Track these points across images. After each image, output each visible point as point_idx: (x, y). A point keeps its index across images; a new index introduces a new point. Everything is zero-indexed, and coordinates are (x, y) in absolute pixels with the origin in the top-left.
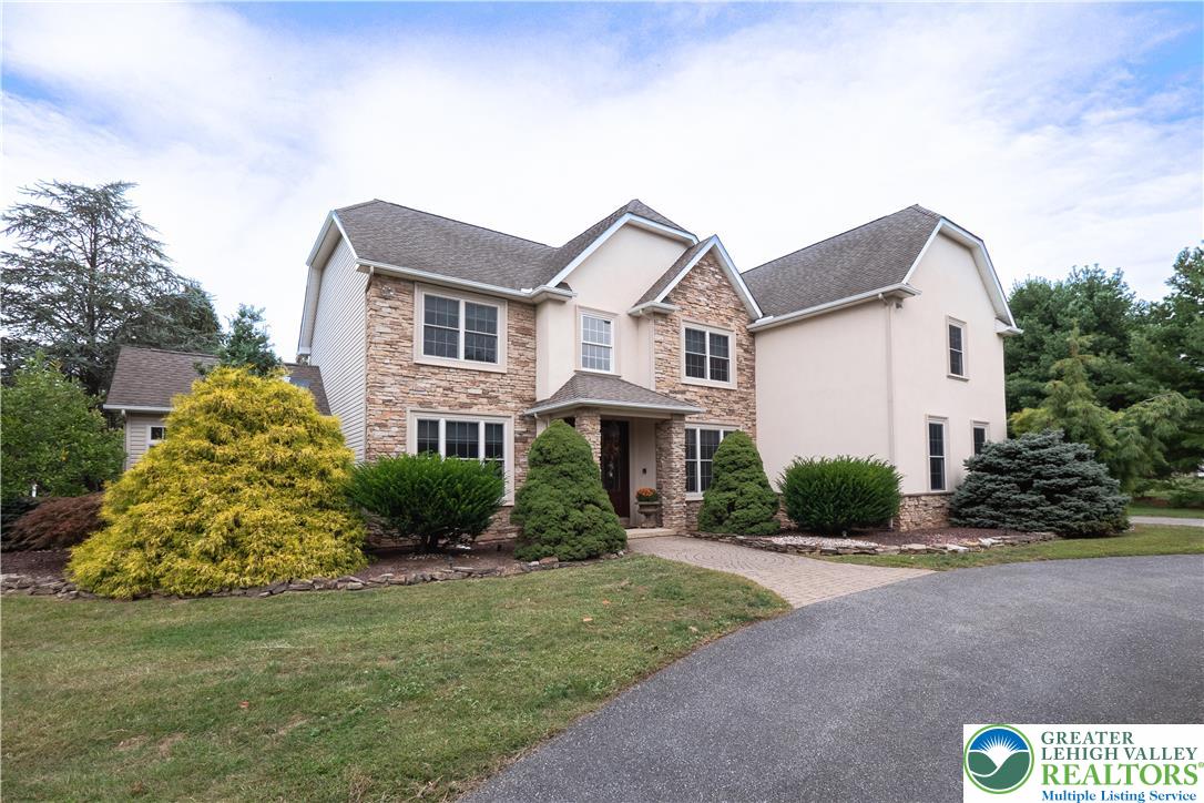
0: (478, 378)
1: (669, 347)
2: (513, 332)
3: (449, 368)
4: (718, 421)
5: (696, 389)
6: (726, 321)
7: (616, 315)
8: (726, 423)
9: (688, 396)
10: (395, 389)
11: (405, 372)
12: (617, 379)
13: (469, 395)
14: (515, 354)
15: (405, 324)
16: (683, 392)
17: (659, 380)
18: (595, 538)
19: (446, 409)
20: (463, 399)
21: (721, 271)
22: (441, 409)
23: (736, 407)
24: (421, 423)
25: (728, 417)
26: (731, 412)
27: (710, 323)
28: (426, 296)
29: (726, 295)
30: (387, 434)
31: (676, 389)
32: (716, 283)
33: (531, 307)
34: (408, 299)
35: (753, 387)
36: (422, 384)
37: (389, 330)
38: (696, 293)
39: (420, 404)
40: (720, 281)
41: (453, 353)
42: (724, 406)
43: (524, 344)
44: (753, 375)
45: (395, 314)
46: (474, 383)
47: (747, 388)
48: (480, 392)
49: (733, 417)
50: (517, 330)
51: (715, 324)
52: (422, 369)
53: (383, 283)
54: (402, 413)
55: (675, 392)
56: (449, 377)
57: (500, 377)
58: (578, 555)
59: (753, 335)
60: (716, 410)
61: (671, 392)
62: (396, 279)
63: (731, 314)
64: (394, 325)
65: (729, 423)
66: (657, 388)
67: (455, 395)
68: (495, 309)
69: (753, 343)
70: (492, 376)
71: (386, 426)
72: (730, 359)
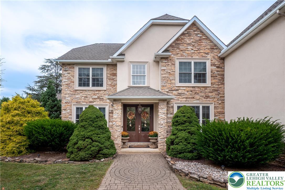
0: (96, 93)
1: (169, 71)
2: (109, 75)
3: (86, 90)
4: (199, 102)
5: (185, 88)
6: (204, 55)
7: (147, 62)
8: (203, 102)
9: (180, 91)
10: (69, 98)
11: (72, 93)
12: (148, 88)
13: (93, 99)
14: (110, 83)
15: (72, 78)
16: (177, 90)
17: (163, 86)
18: (85, 153)
19: (85, 104)
20: (91, 100)
21: (201, 32)
22: (83, 104)
23: (210, 94)
24: (77, 108)
25: (205, 100)
26: (207, 97)
27: (194, 57)
28: (79, 68)
29: (204, 43)
30: (66, 112)
31: (173, 89)
32: (198, 38)
33: (113, 65)
34: (72, 70)
35: (223, 84)
36: (77, 96)
37: (67, 80)
38: (185, 45)
39: (77, 102)
40: (201, 37)
41: (88, 85)
42: (203, 94)
43: (113, 79)
44: (223, 79)
45: (69, 75)
46: (94, 94)
47: (218, 85)
48: (96, 97)
49: (208, 99)
50: (111, 75)
51: (197, 57)
52: (77, 91)
53: (65, 66)
54: (71, 106)
55: (173, 91)
56: (86, 93)
57: (104, 91)
58: (77, 159)
59: (223, 59)
60: (197, 97)
61: (169, 90)
62: (69, 64)
63: (207, 51)
64: (69, 79)
65: (206, 102)
66: (162, 89)
67: (88, 99)
68: (103, 68)
69: (223, 63)
70: (101, 91)
71: (66, 110)
72: (207, 72)
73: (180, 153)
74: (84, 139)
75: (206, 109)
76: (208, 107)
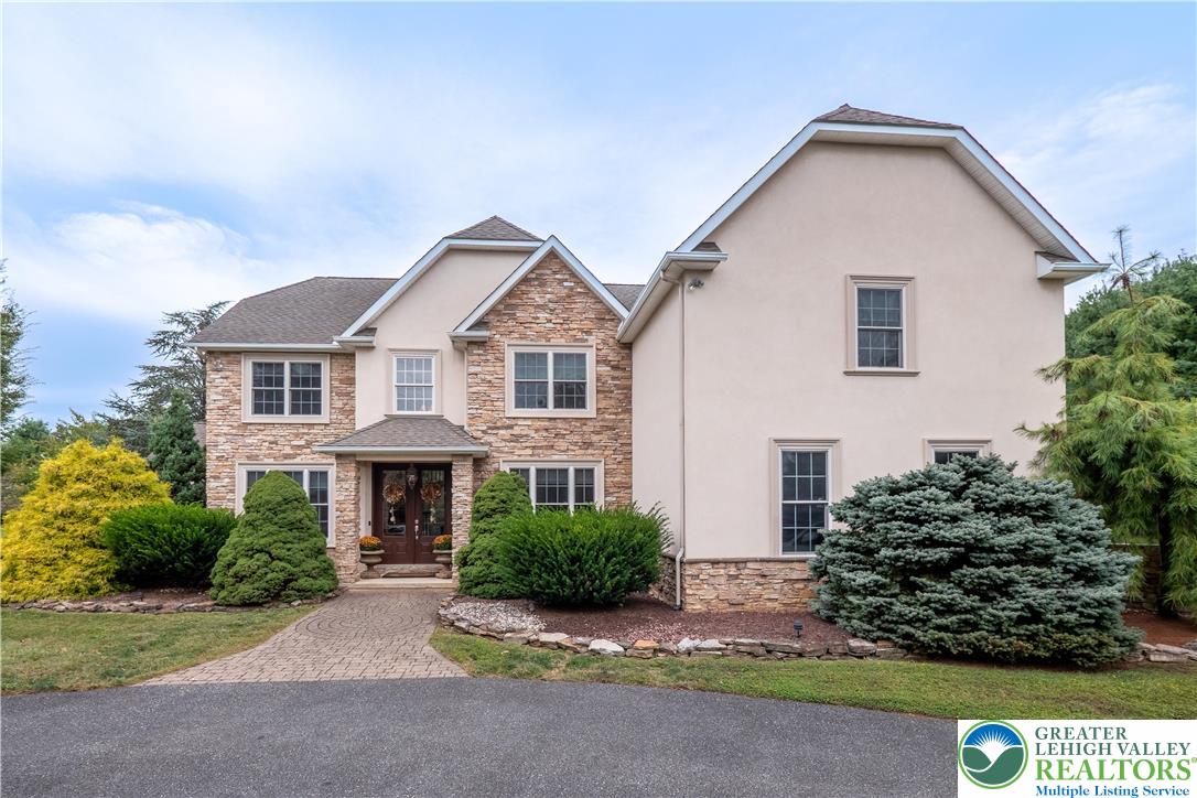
0: (302, 430)
1: (489, 378)
2: (336, 384)
3: (274, 424)
4: (565, 458)
5: (529, 423)
6: (580, 336)
7: (437, 351)
8: (578, 458)
9: (517, 431)
10: (227, 447)
11: (234, 431)
12: (440, 419)
13: (293, 447)
14: (339, 404)
15: (235, 390)
16: (511, 427)
17: (472, 417)
18: (251, 587)
19: (272, 461)
20: (288, 450)
21: (573, 275)
22: (266, 461)
23: (595, 438)
24: (251, 475)
25: (583, 452)
26: (588, 445)
27: (553, 342)
28: (254, 364)
29: (580, 303)
30: (219, 484)
31: (499, 424)
32: (564, 292)
33: (346, 356)
34: (236, 368)
35: (629, 411)
36: (249, 441)
37: (221, 397)
38: (532, 309)
39: (248, 457)
40: (571, 289)
41: (280, 410)
42: (576, 438)
43: (348, 394)
44: (628, 398)
45: (226, 383)
46: (297, 435)
47: (616, 414)
48: (302, 443)
49: (590, 451)
50: (341, 381)
51: (563, 341)
52: (249, 427)
53: (216, 358)
54: (232, 467)
55: (498, 428)
56: (274, 432)
57: (323, 427)
58: (232, 601)
59: (627, 346)
60: (562, 444)
61: (490, 428)
62: (226, 353)
63: (587, 325)
64: (226, 392)
65: (584, 458)
66: (470, 425)
67: (279, 447)
68: (319, 365)
69: (630, 357)
70: (316, 427)
71: (219, 478)
72: (588, 381)
73: (477, 585)
74: (251, 553)
75: (585, 475)
76: (591, 471)
